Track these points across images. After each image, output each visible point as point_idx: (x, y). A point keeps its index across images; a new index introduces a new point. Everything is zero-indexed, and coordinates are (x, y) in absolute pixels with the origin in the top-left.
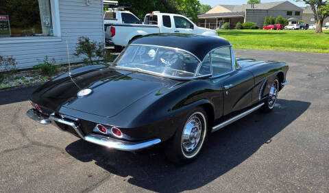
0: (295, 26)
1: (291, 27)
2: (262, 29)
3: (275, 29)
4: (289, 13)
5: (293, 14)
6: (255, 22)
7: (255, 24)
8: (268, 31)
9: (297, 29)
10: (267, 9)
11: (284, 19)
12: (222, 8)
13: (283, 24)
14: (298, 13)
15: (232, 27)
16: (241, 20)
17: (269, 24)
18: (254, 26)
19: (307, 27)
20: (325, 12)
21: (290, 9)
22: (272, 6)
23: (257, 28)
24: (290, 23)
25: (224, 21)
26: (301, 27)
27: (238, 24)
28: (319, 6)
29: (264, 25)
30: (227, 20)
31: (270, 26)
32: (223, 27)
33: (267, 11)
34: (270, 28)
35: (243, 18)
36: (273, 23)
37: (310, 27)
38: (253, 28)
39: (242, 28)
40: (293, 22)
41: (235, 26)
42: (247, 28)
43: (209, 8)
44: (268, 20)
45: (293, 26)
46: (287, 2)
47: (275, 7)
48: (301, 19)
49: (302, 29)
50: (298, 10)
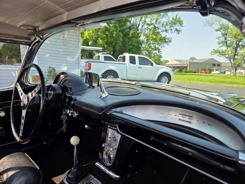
0: (218, 72)
2: (198, 73)
3: (206, 73)
4: (214, 65)
5: (216, 65)
6: (194, 69)
7: (194, 70)
8: (202, 74)
9: (219, 74)
10: (201, 62)
11: (211, 68)
12: (175, 61)
13: (210, 71)
14: (219, 65)
15: (181, 71)
16: (186, 68)
17: (203, 70)
18: (194, 71)
19: (225, 72)
20: (238, 63)
21: (214, 63)
23: (195, 72)
24: (214, 70)
25: (176, 68)
26: (221, 73)
27: (184, 70)
28: (233, 60)
29: (200, 71)
30: (178, 67)
31: (203, 71)
32: (175, 71)
33: (201, 63)
34: (203, 73)
35: (187, 67)
36: (205, 70)
38: (193, 72)
39: (186, 72)
40: (217, 70)
41: (182, 71)
42: (190, 72)
43: (167, 61)
44: (201, 68)
45: (216, 72)
46: (213, 59)
47: (206, 61)
48: (221, 69)
49: (222, 74)
50: (219, 64)
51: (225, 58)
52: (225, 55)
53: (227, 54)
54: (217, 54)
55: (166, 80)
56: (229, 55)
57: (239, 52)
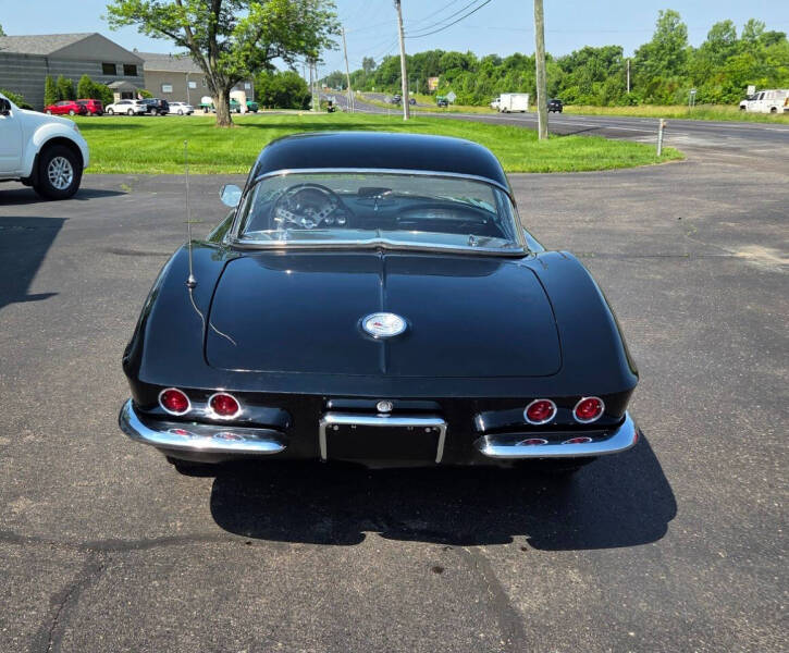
0: (134, 106)
1: (123, 108)
3: (83, 113)
4: (109, 69)
5: (120, 70)
9: (141, 114)
10: (46, 53)
11: (96, 84)
13: (99, 100)
14: (131, 70)
17: (62, 99)
19: (163, 109)
21: (109, 57)
22: (58, 46)
24: (117, 97)
26: (150, 108)
28: (211, 53)
29: (48, 101)
31: (65, 104)
33: (46, 58)
34: (66, 111)
36: (72, 96)
37: (173, 109)
40: (126, 96)
44: (52, 86)
45: (128, 106)
46: (97, 34)
47: (65, 48)
48: (143, 86)
49: (153, 112)
50: (130, 61)
51: (173, 41)
52: (172, 29)
53: (180, 26)
54: (139, 23)
55: (67, 172)
56: (188, 28)
57: (229, 17)
